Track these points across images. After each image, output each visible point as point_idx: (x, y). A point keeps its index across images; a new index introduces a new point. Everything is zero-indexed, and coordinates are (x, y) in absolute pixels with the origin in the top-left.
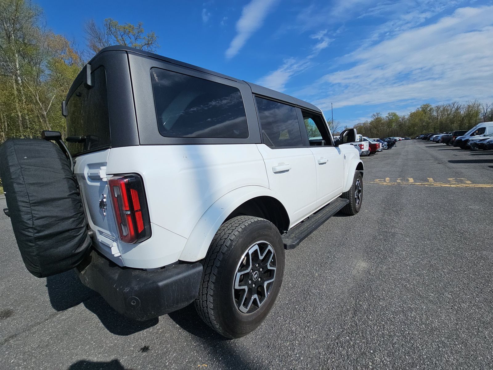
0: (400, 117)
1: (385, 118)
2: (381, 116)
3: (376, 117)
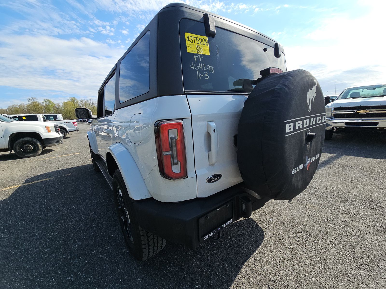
0: (55, 104)
1: (41, 103)
2: (37, 101)
3: (33, 101)
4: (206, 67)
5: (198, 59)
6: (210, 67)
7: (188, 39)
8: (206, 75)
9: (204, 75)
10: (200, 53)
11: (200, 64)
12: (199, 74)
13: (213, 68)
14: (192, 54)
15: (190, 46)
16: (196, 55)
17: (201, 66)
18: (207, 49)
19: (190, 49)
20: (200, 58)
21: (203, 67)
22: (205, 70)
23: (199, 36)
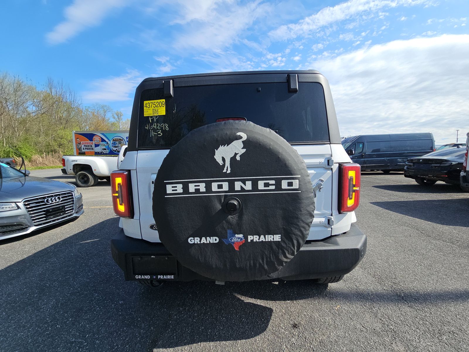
4: (160, 126)
5: (153, 120)
6: (164, 126)
7: (146, 106)
8: (159, 133)
9: (157, 132)
10: (155, 115)
11: (155, 124)
12: (153, 133)
13: (167, 125)
14: (148, 117)
15: (147, 111)
16: (151, 117)
17: (155, 126)
18: (163, 110)
19: (147, 113)
20: (155, 119)
21: (157, 126)
22: (159, 128)
23: (156, 101)
